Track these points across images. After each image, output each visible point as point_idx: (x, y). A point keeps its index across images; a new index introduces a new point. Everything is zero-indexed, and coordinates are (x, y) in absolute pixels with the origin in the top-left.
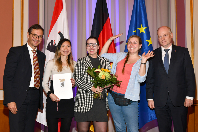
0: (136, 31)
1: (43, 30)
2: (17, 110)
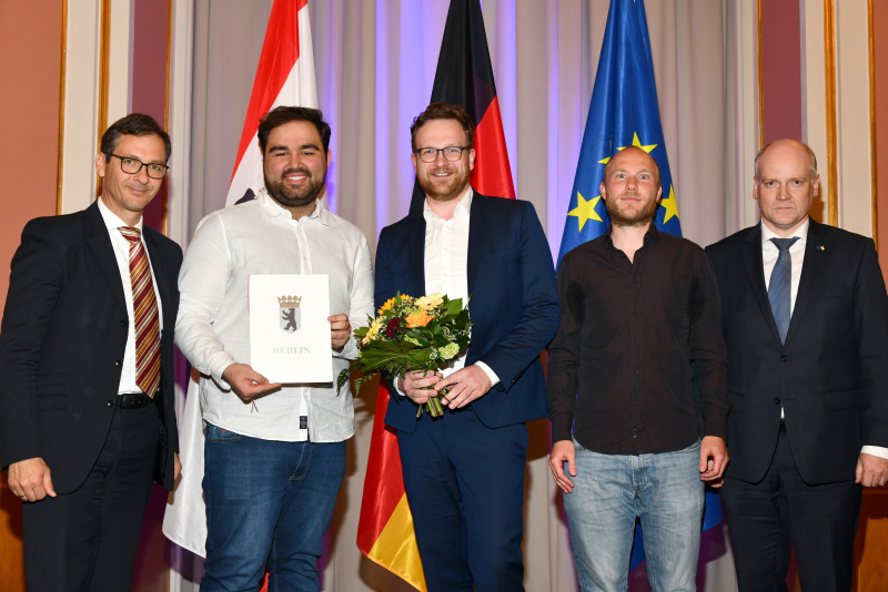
1: (164, 138)
2: (53, 494)
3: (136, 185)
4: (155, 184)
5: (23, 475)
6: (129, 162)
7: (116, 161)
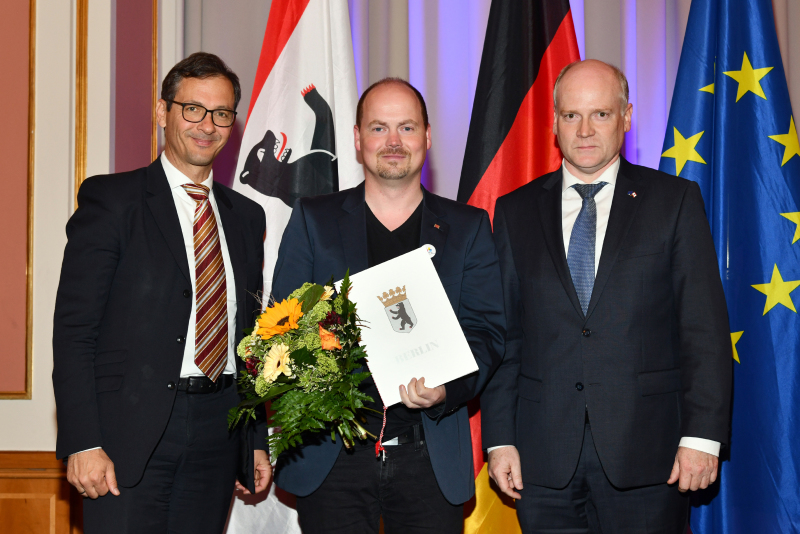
0: (717, 89)
1: (232, 79)
2: (116, 492)
3: (201, 135)
4: (223, 133)
5: (82, 471)
6: (192, 109)
7: (177, 108)
